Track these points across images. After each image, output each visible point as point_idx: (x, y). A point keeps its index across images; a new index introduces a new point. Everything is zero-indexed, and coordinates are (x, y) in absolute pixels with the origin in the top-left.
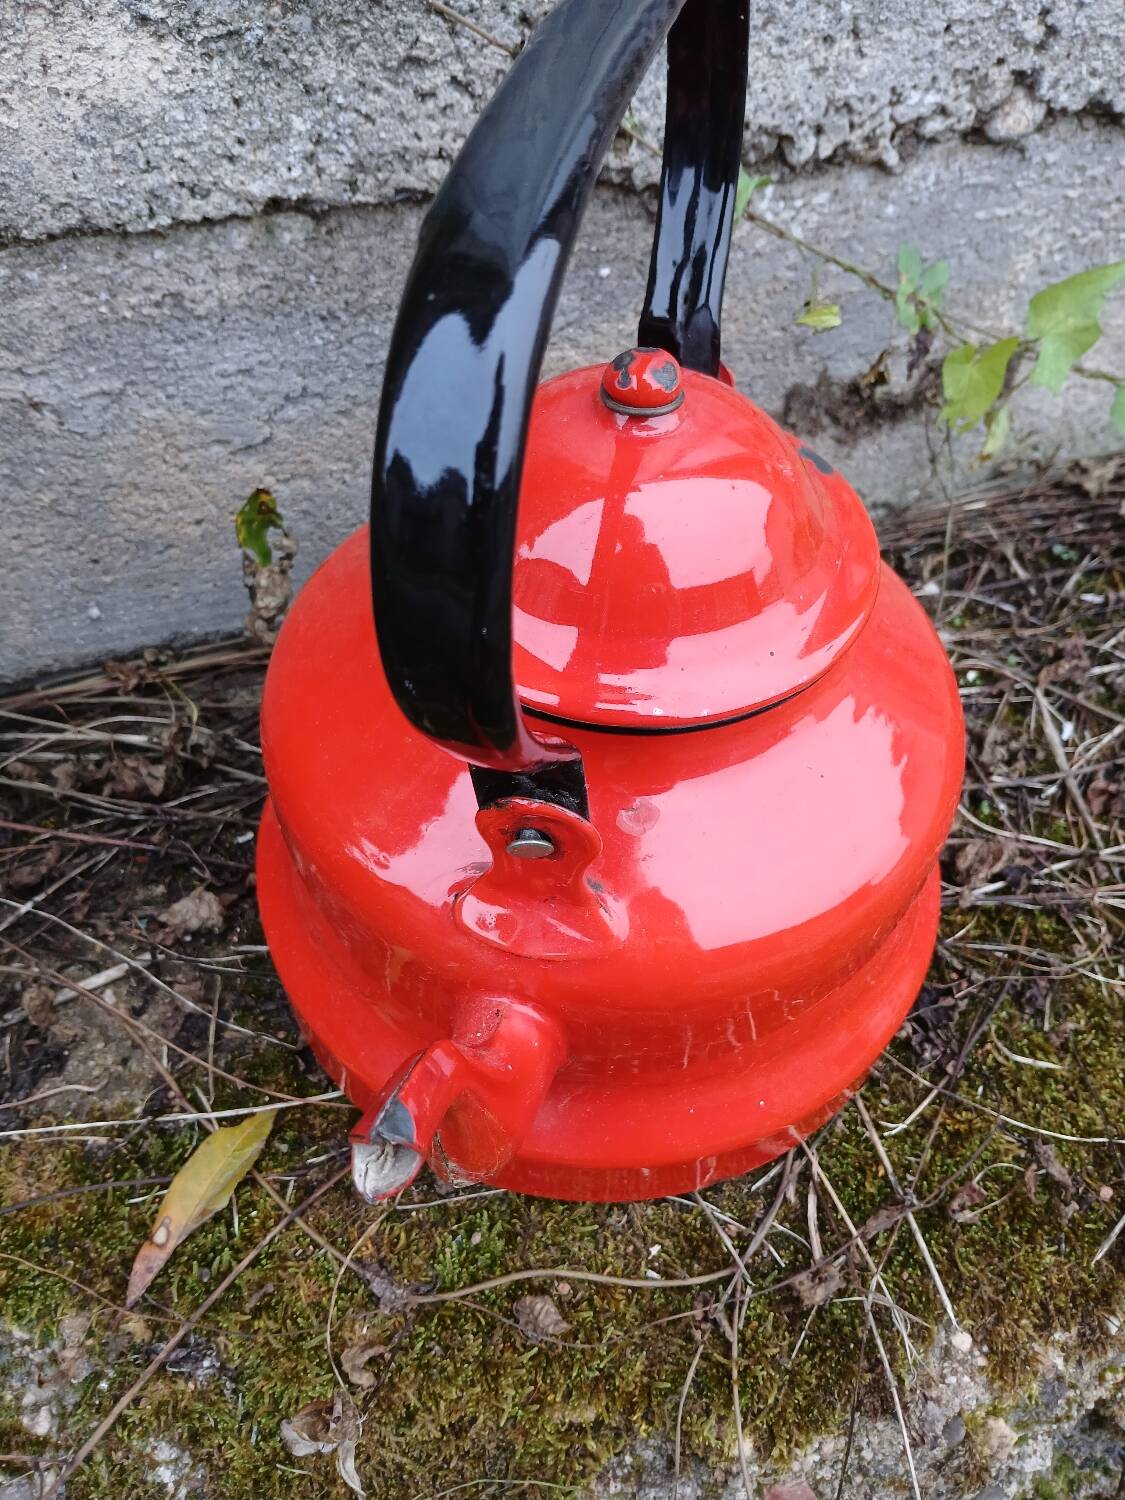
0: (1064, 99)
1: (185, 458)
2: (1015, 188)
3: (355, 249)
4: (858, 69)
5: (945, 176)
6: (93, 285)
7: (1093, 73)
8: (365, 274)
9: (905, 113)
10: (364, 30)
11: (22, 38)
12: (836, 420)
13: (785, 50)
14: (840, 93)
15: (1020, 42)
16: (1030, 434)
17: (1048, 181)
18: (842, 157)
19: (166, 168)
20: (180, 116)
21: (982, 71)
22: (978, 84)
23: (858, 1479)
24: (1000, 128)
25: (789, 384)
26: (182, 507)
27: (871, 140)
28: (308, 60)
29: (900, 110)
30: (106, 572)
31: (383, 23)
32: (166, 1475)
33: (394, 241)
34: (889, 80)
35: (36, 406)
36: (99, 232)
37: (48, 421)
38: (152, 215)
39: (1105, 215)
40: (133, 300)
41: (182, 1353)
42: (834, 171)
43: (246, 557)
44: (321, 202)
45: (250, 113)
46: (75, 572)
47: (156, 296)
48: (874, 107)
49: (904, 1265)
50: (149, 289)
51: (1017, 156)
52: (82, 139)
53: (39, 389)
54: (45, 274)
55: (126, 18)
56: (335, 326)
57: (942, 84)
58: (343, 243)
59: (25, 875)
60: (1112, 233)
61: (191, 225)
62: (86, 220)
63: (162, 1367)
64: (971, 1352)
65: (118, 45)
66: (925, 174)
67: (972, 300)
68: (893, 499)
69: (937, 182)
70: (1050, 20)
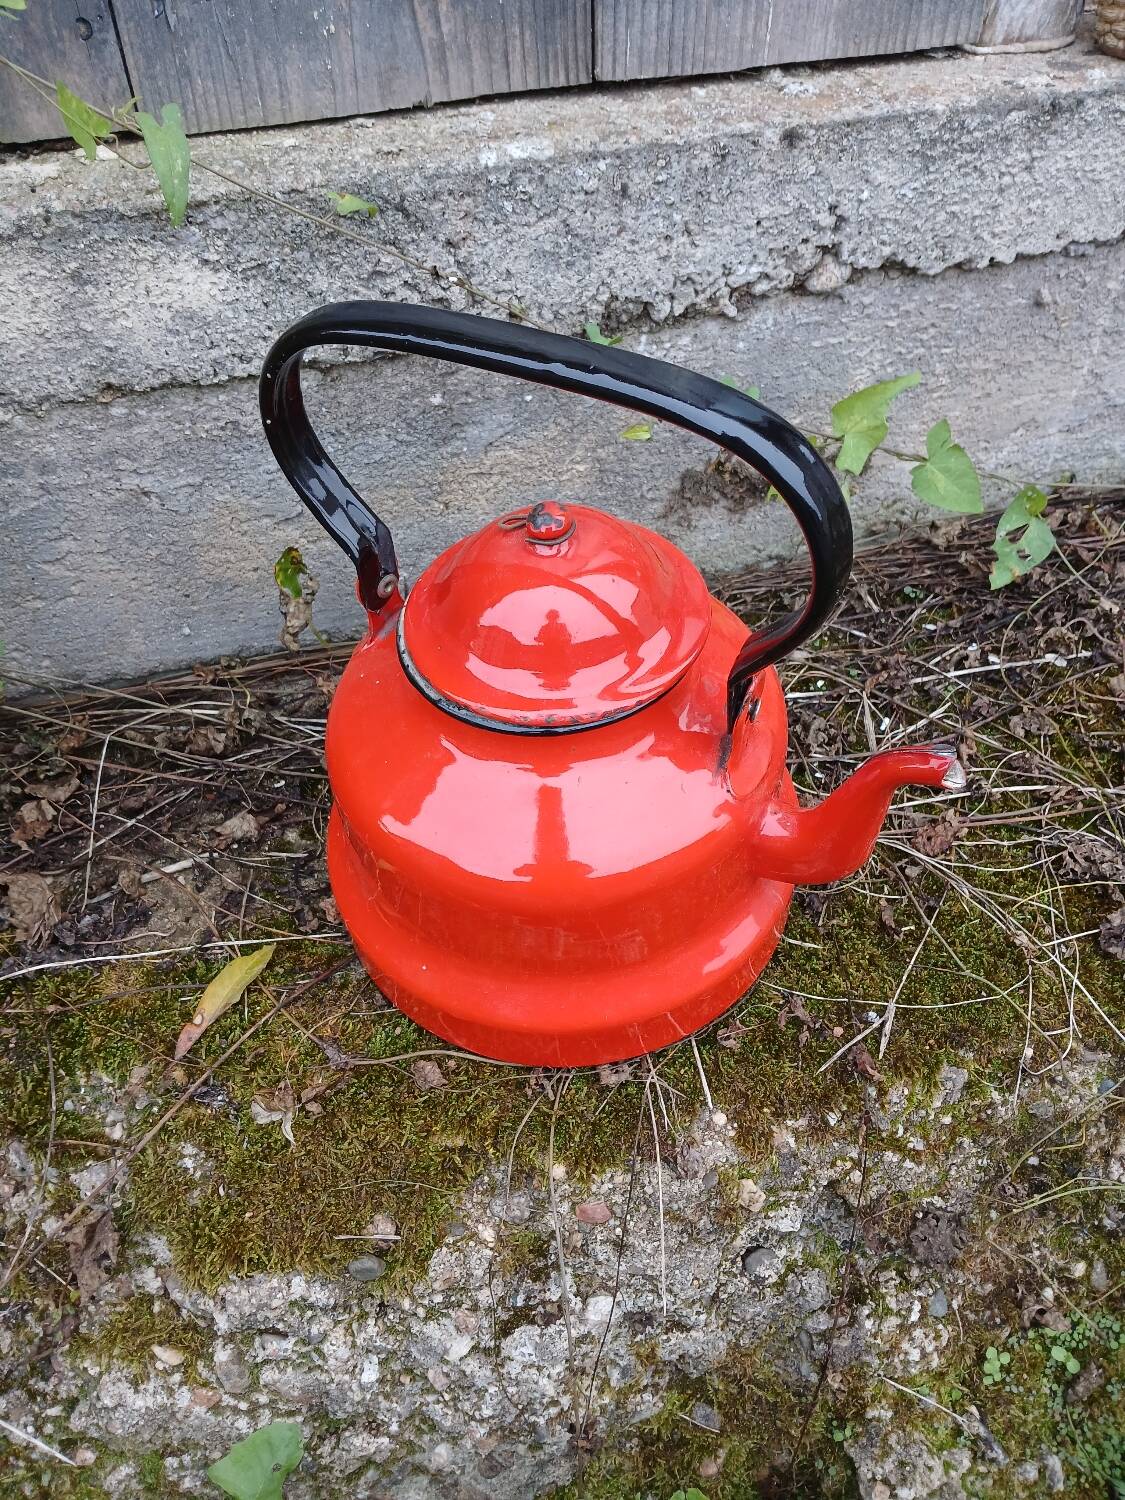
0: (863, 262)
1: (245, 527)
2: (842, 323)
3: (351, 390)
4: (693, 255)
5: (780, 319)
6: (181, 418)
7: (883, 243)
8: (359, 406)
9: (736, 280)
10: (344, 258)
11: (135, 278)
12: (724, 495)
13: (636, 248)
14: (683, 272)
15: (817, 227)
16: (895, 502)
17: (868, 316)
18: (691, 314)
19: (223, 345)
20: (230, 314)
21: (792, 249)
22: (792, 257)
23: (644, 1208)
24: (815, 284)
25: (682, 469)
26: (245, 559)
27: (713, 300)
28: (309, 278)
29: (731, 279)
30: (193, 604)
31: (356, 253)
32: (189, 1163)
33: (377, 384)
34: (719, 260)
35: (146, 494)
36: (183, 385)
37: (154, 503)
38: (216, 374)
39: (925, 337)
40: (207, 427)
41: (205, 1089)
42: (691, 323)
43: (282, 593)
44: (325, 362)
45: (275, 310)
46: (173, 603)
47: (222, 424)
48: (711, 279)
49: (683, 1066)
50: (216, 419)
51: (838, 302)
52: (170, 331)
53: (147, 483)
54: (150, 411)
55: (196, 261)
56: (342, 439)
57: (762, 259)
58: (343, 387)
59: (132, 802)
60: (934, 350)
61: (242, 379)
62: (174, 379)
63: (191, 1098)
64: (725, 1127)
65: (191, 277)
66: (764, 318)
67: (822, 404)
68: (784, 553)
69: (776, 323)
70: (838, 212)
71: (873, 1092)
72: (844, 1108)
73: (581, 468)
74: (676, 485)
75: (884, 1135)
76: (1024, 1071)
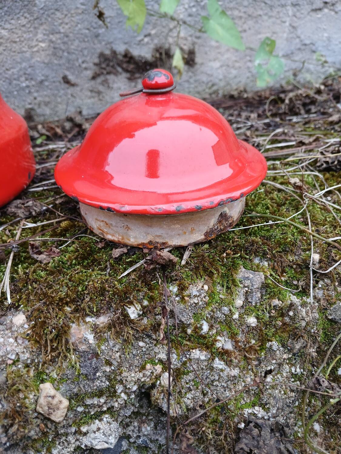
12: (124, 69)
25: (99, 51)
64: (22, 326)
71: (174, 289)
72: (146, 303)
73: (43, 45)
74: (97, 61)
75: (189, 331)
76: (314, 272)
